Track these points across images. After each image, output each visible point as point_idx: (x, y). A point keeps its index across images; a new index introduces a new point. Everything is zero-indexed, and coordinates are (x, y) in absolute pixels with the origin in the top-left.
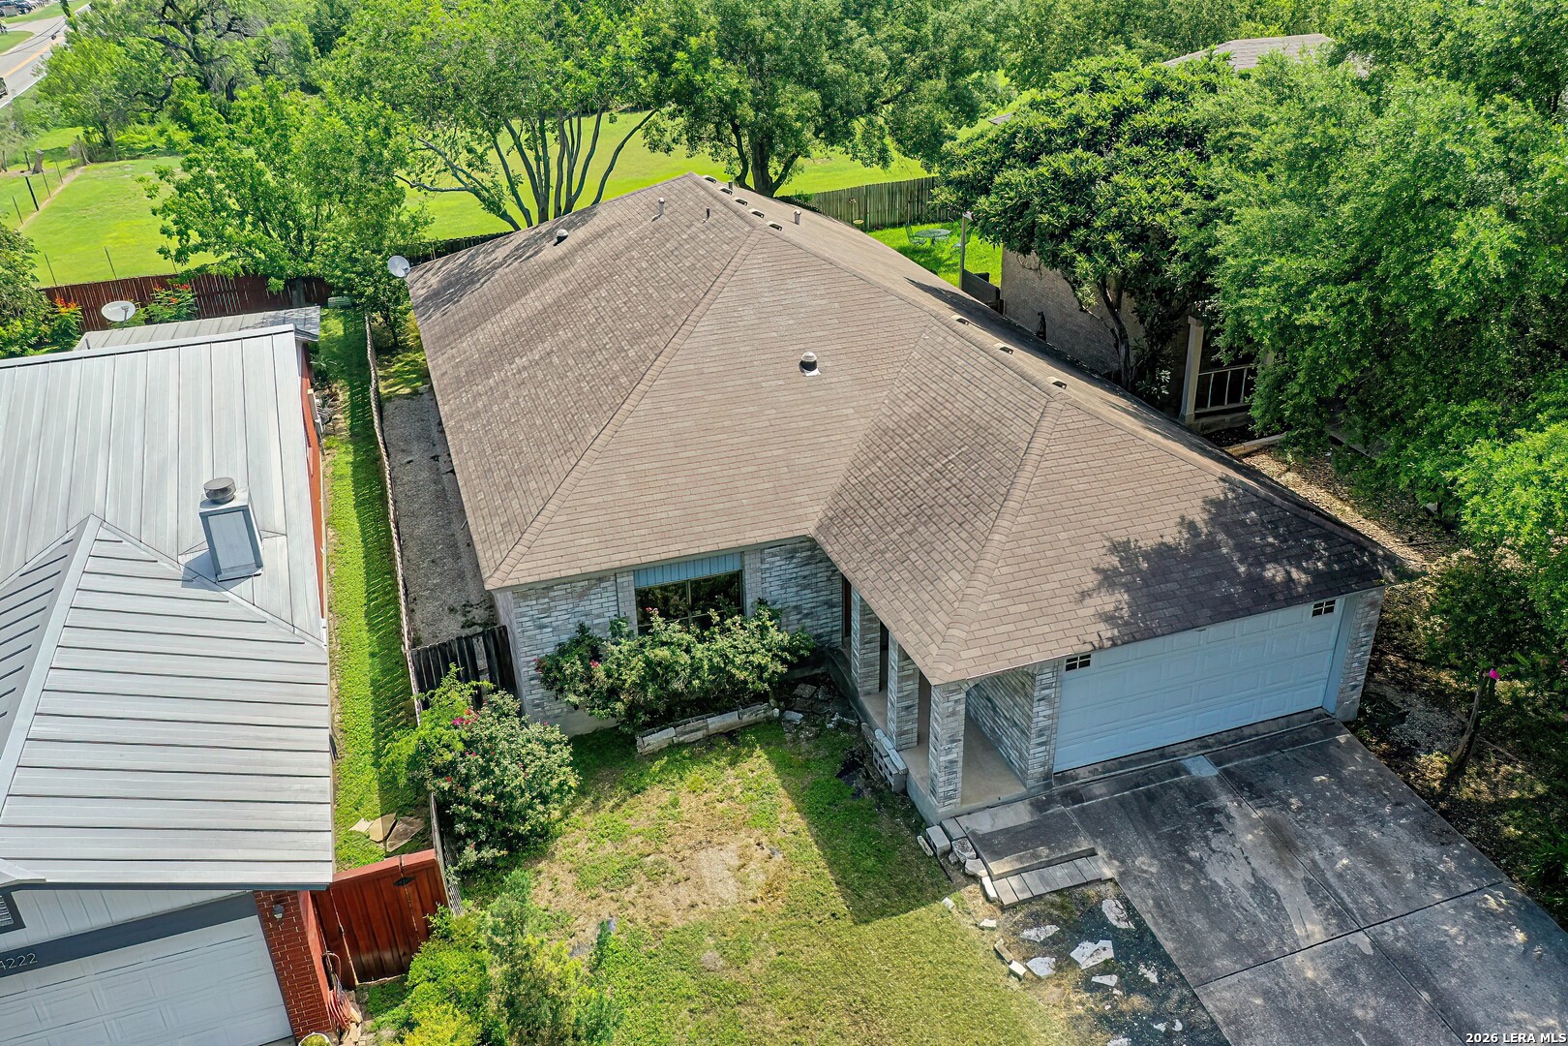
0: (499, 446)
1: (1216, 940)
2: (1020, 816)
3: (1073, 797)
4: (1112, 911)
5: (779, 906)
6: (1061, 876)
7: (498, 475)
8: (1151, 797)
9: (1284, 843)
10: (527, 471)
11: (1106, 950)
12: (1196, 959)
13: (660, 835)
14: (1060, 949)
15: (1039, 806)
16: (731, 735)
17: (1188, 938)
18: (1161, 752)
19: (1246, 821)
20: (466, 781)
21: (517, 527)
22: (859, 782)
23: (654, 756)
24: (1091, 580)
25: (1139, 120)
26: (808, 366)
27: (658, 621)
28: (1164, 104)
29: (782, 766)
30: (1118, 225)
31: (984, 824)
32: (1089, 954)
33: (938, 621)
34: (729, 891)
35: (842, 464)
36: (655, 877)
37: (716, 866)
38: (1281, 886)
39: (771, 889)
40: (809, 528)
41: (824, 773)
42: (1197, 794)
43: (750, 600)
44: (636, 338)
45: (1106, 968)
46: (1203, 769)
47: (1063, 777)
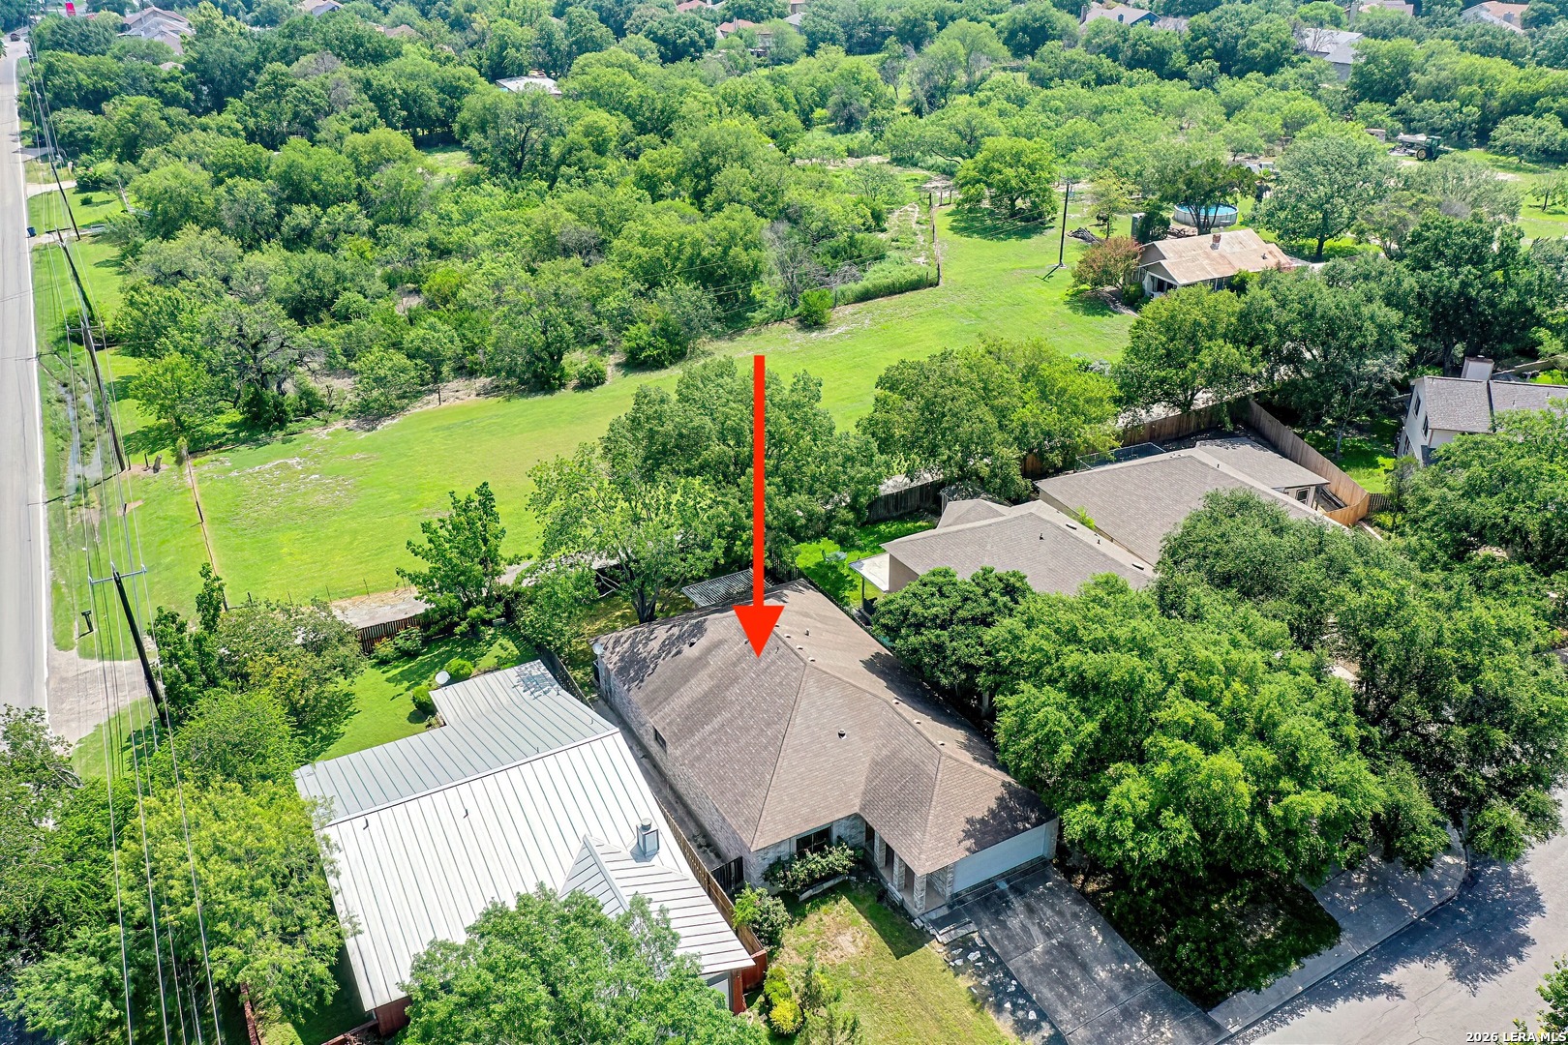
0: (721, 779)
1: (1011, 947)
2: (945, 911)
3: (961, 902)
4: (978, 941)
5: (871, 953)
6: (962, 932)
7: (729, 795)
8: (987, 899)
9: (1030, 910)
10: (743, 795)
11: (978, 954)
12: (1006, 953)
13: (820, 933)
14: (964, 956)
15: (950, 907)
16: (831, 889)
17: (1002, 947)
18: (989, 881)
19: (1017, 904)
20: (761, 925)
21: (754, 823)
22: (885, 904)
23: (807, 901)
24: (962, 835)
25: (961, 613)
26: (841, 735)
27: (808, 853)
28: (969, 605)
29: (854, 901)
30: (956, 663)
31: (934, 916)
32: (973, 956)
33: (916, 851)
34: (852, 950)
35: (863, 779)
36: (825, 947)
37: (844, 940)
38: (1030, 926)
39: (867, 948)
40: (856, 810)
41: (871, 901)
42: (1002, 896)
43: (834, 837)
44: (768, 725)
45: (978, 960)
46: (1003, 886)
47: (957, 895)
